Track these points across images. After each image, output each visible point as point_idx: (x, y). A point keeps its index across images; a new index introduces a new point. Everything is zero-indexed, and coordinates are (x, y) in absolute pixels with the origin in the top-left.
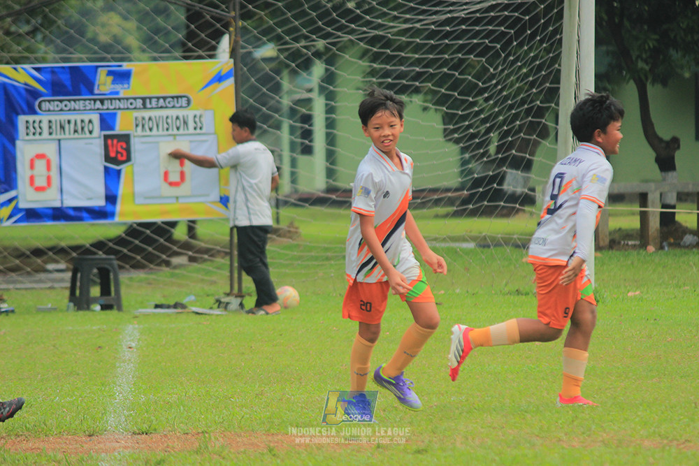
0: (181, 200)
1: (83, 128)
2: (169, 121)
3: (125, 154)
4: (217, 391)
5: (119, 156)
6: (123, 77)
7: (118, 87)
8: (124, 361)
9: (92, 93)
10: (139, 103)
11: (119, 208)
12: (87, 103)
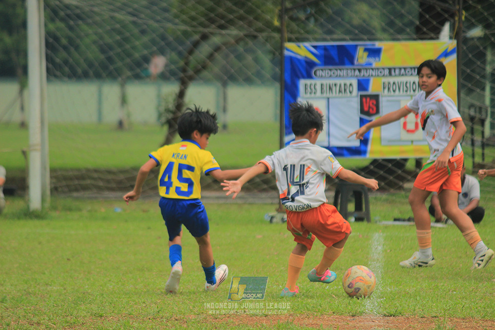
0: (414, 143)
1: (345, 90)
2: (408, 85)
3: (375, 109)
4: (443, 285)
5: (371, 110)
6: (375, 53)
7: (372, 60)
8: (374, 261)
9: (352, 63)
10: (387, 72)
11: (370, 148)
12: (349, 71)
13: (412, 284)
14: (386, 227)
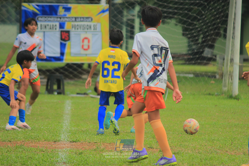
0: (87, 55)
1: (53, 28)
2: (85, 26)
3: (68, 37)
5: (66, 38)
6: (68, 9)
7: (66, 13)
9: (56, 14)
10: (74, 19)
11: (65, 57)
12: (55, 19)
13: (85, 126)
14: (73, 97)
